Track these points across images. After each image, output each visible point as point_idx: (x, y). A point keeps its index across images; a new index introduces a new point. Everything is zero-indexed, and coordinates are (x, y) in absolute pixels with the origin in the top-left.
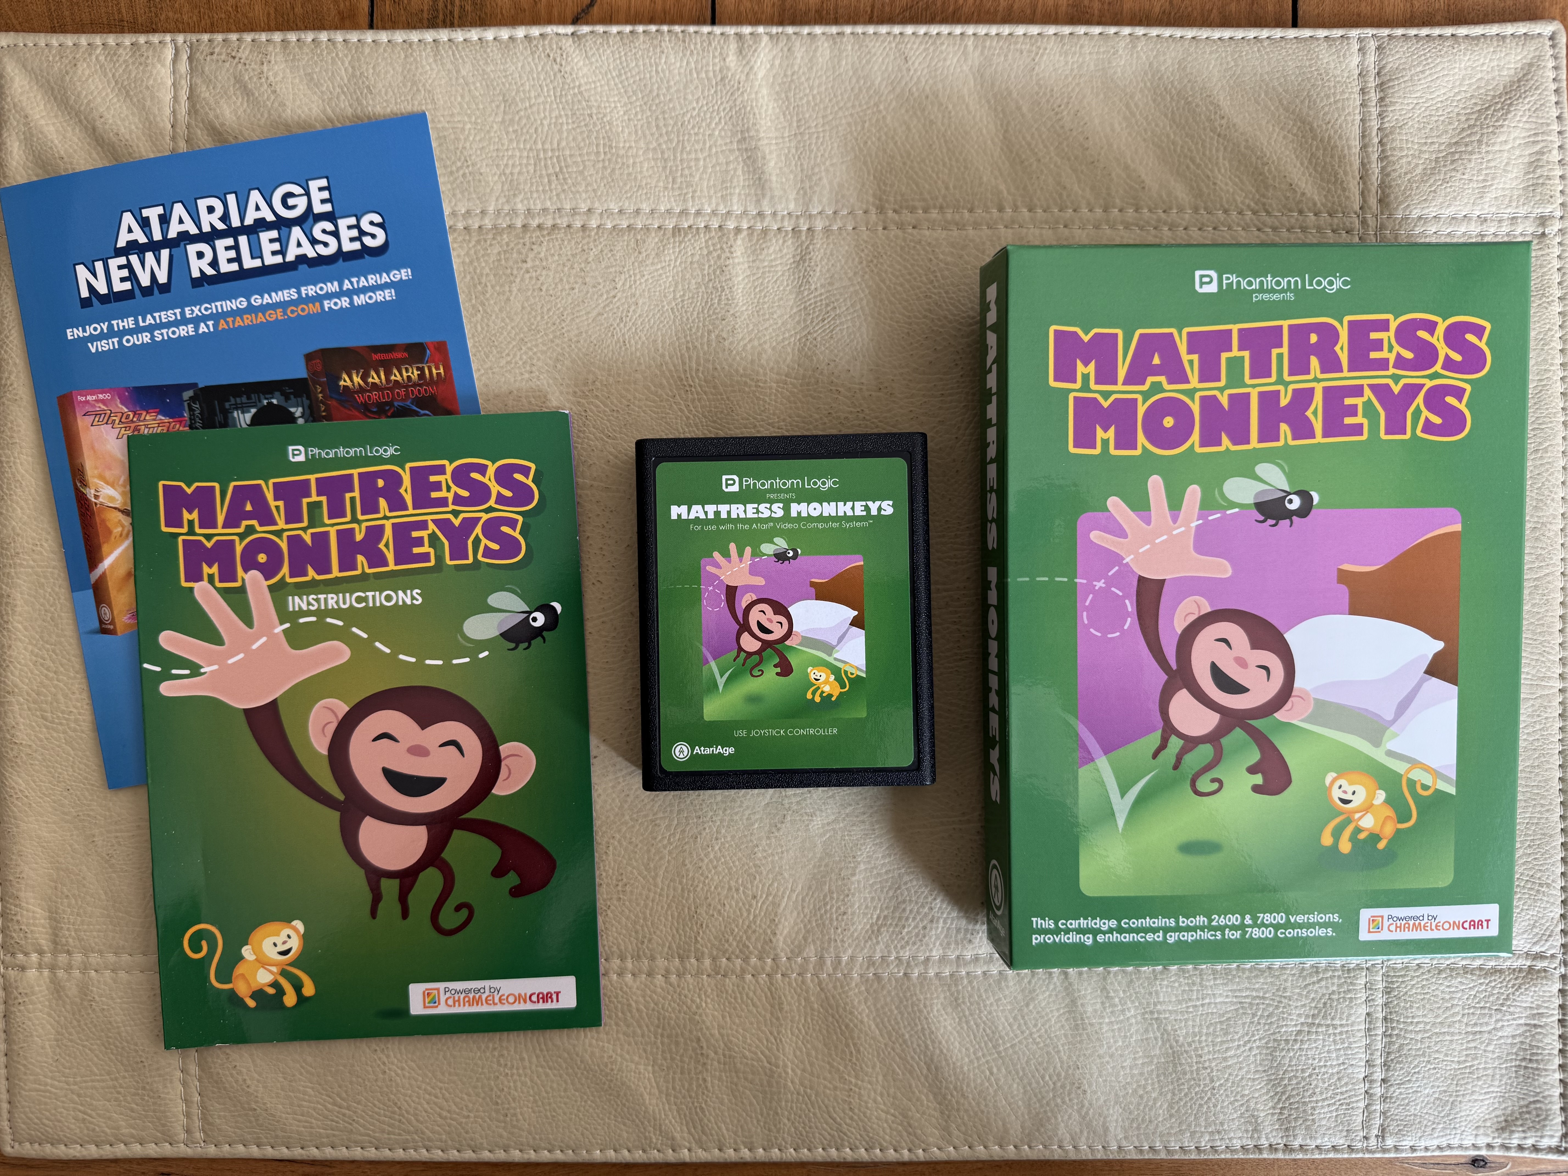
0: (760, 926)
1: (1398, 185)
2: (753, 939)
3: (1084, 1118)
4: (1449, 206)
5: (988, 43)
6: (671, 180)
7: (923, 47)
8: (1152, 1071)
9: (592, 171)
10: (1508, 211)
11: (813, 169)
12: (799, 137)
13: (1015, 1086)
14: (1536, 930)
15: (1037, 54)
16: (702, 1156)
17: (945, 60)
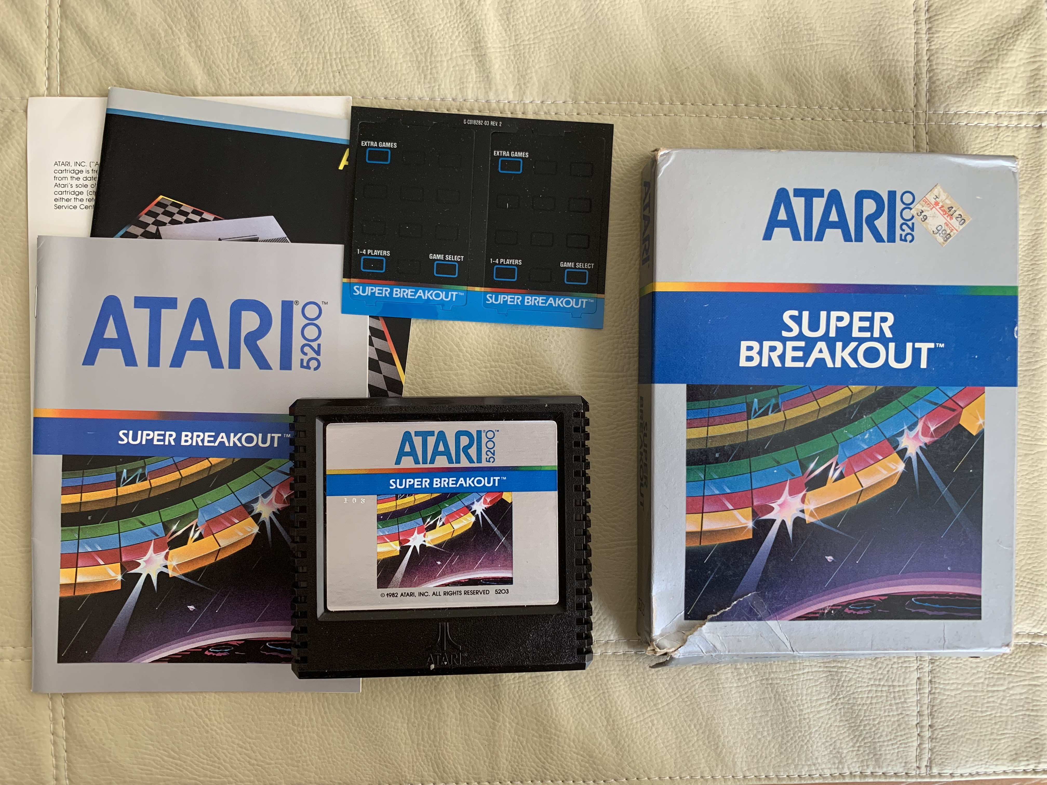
1: (941, 90)
3: (719, 755)
4: (976, 105)
6: (423, 75)
8: (768, 721)
9: (365, 69)
10: (1017, 109)
12: (516, 48)
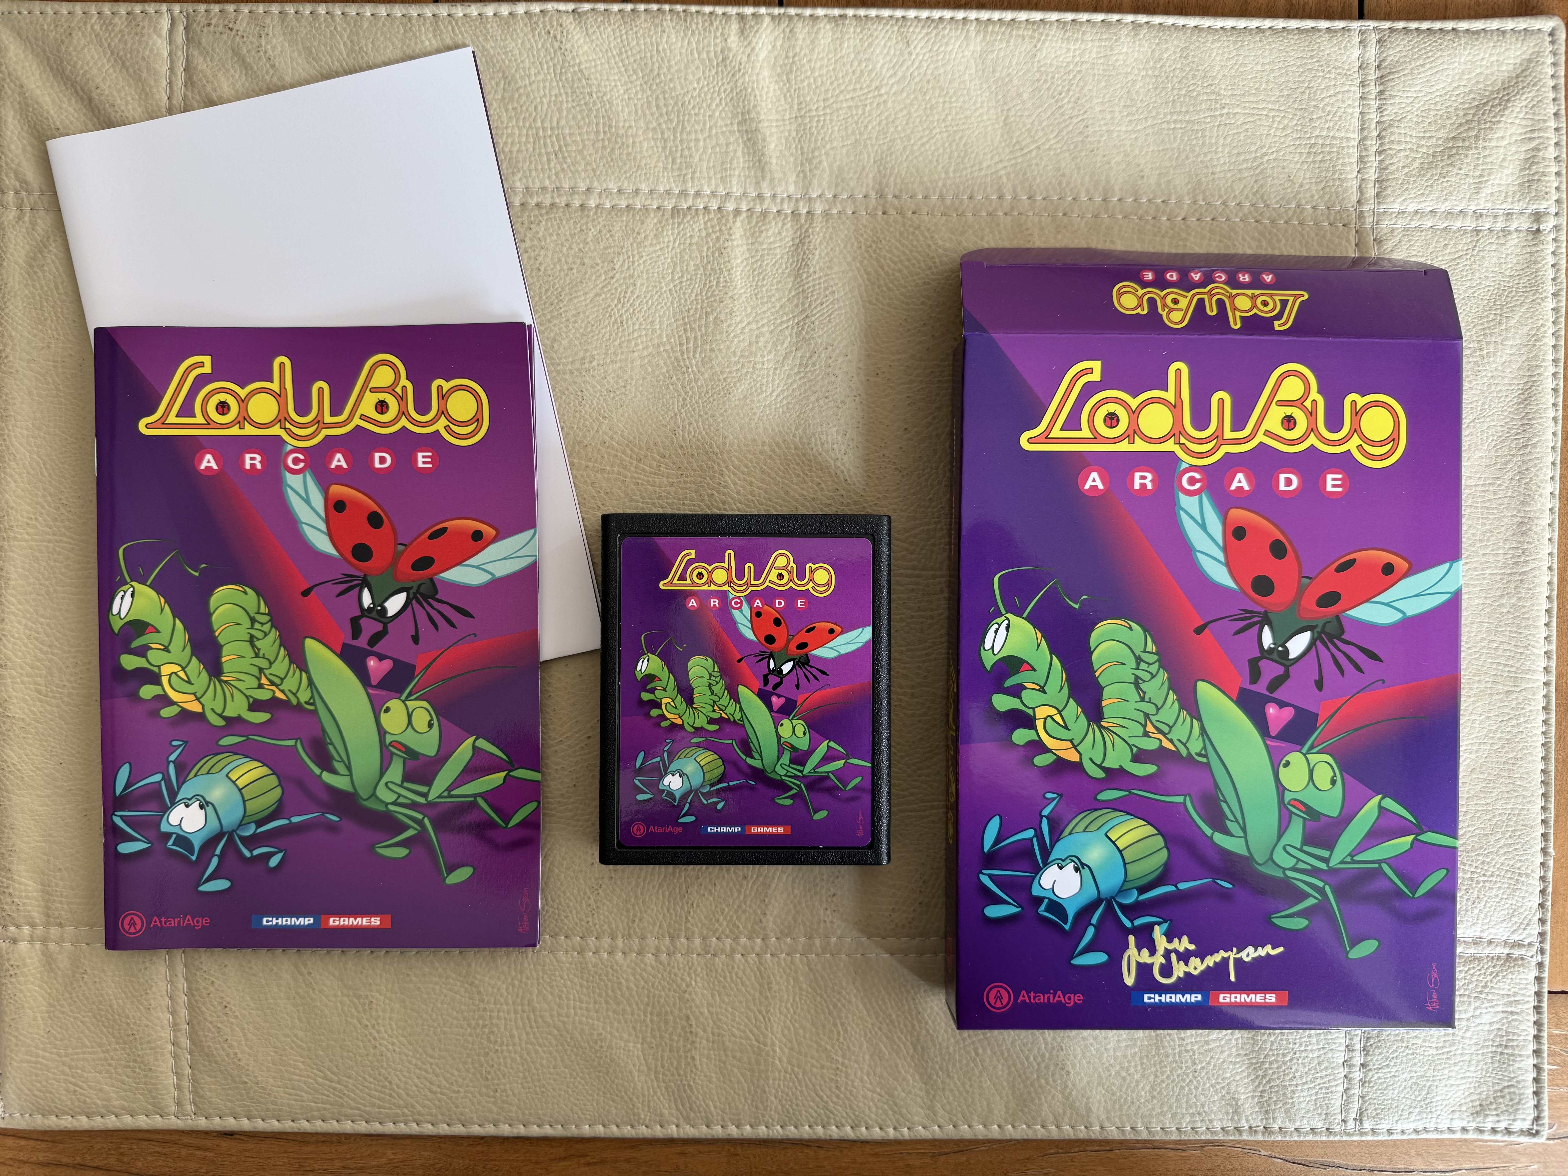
0: (750, 906)
2: (743, 920)
5: (990, 29)
7: (925, 31)
11: (813, 152)
13: (1000, 1067)
14: (1514, 919)
15: (1039, 40)
16: (690, 1132)
17: (947, 44)
